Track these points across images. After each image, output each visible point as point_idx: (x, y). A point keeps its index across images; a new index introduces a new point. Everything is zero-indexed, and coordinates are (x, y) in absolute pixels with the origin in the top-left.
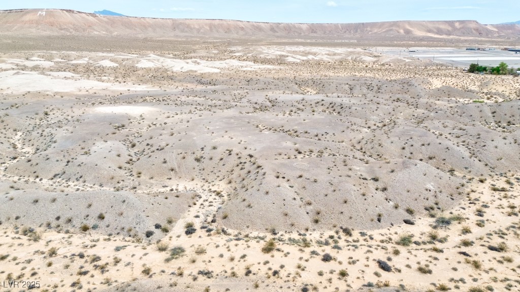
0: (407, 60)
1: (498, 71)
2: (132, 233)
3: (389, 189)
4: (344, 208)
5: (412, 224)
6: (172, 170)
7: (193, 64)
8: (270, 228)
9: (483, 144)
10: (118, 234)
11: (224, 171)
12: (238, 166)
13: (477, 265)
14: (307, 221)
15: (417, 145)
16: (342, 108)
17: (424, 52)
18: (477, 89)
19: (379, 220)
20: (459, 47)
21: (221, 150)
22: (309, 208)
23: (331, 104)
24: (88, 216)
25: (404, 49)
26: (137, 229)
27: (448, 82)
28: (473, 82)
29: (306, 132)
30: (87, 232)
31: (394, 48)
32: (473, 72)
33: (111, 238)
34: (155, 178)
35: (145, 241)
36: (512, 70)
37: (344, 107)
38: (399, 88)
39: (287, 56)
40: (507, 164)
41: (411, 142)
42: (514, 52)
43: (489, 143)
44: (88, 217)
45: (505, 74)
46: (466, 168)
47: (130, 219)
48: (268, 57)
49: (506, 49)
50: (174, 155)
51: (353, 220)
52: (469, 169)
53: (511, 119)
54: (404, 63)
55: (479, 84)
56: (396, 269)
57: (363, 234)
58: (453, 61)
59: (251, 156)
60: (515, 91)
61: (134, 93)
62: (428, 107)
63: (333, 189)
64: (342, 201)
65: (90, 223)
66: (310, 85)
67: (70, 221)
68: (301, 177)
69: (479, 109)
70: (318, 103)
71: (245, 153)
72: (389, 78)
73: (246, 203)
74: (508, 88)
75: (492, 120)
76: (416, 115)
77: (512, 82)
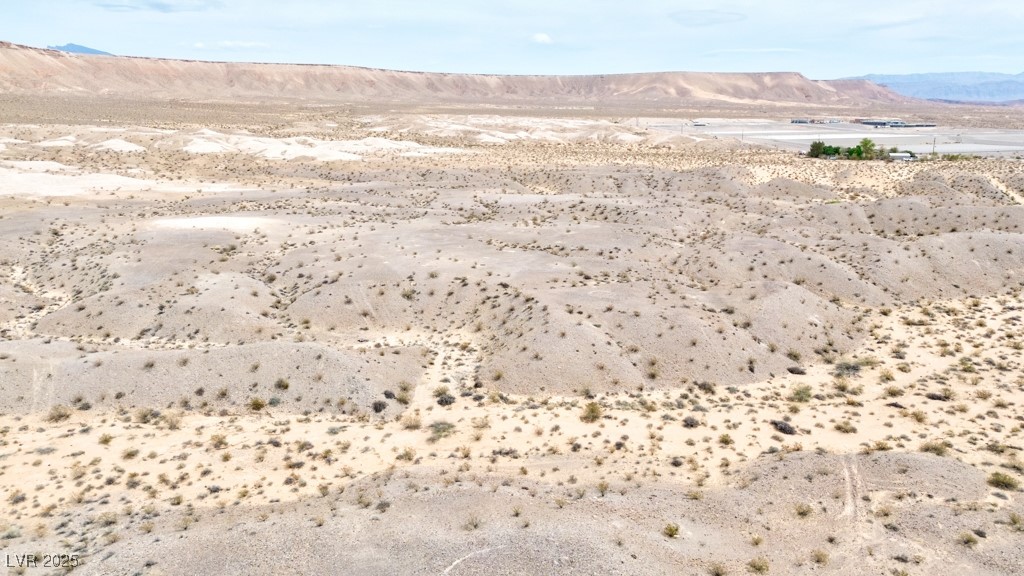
0: (698, 140)
1: (860, 153)
2: (347, 407)
3: (755, 325)
4: (693, 352)
5: (802, 373)
6: (365, 315)
7: (300, 145)
8: (580, 388)
9: (876, 258)
10: (321, 410)
11: (460, 312)
12: (484, 302)
13: (919, 418)
14: (637, 377)
15: (773, 263)
16: (619, 214)
17: (722, 126)
18: (830, 184)
19: (752, 370)
20: (780, 119)
21: (443, 283)
22: (635, 357)
23: (597, 207)
24: (255, 385)
25: (685, 120)
26: (354, 400)
27: (781, 172)
28: (822, 172)
29: (582, 249)
30: (262, 411)
31: (667, 119)
32: (817, 157)
33: (310, 416)
34: (337, 330)
35: (374, 417)
36: (882, 151)
37: (624, 212)
38: (702, 183)
39: (479, 133)
40: (917, 288)
41: (761, 259)
42: (872, 127)
43: (884, 255)
44: (258, 388)
45: (871, 159)
46: (857, 295)
47: (338, 385)
48: (442, 135)
49: (857, 121)
50: (363, 290)
51: (710, 370)
52: (862, 297)
53: (900, 227)
54: (694, 144)
55: (833, 174)
56: (803, 431)
57: (732, 390)
58: (775, 141)
59: (505, 286)
60: (893, 185)
61: (214, 196)
62: (763, 210)
63: (668, 325)
64: (688, 343)
65: (264, 396)
66: (541, 181)
67: (223, 395)
68: (609, 309)
69: (848, 211)
70: (574, 206)
71: (492, 283)
72: (677, 168)
73: (530, 353)
74: (881, 181)
75: (870, 229)
76: (747, 222)
77: (885, 170)
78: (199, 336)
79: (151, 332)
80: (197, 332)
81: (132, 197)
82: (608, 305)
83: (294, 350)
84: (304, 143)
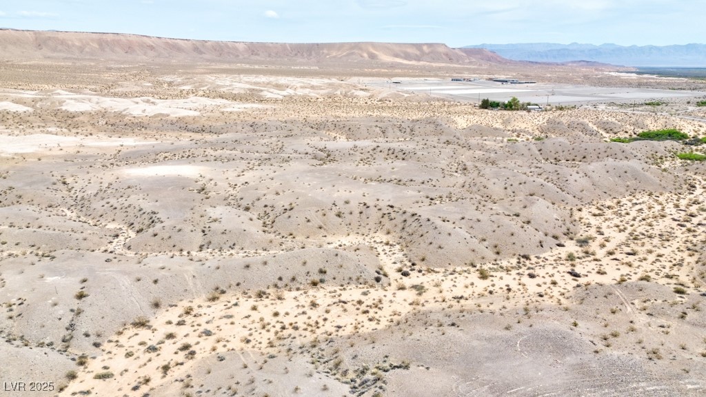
0: (406, 95)
1: (511, 106)
2: (361, 281)
3: (532, 222)
4: (513, 239)
5: (563, 246)
6: (320, 228)
7: (145, 103)
8: (468, 262)
9: (565, 179)
10: (348, 283)
11: (372, 225)
12: (383, 217)
13: (630, 265)
14: (490, 254)
15: (516, 184)
16: (404, 154)
17: (411, 84)
18: (501, 127)
19: (542, 246)
20: (444, 77)
21: (354, 205)
22: (486, 243)
23: (389, 150)
24: (308, 273)
25: (386, 79)
26: (363, 277)
27: (472, 120)
28: (493, 118)
29: (411, 180)
30: (318, 286)
31: (375, 79)
32: (486, 108)
33: (345, 286)
34: (310, 237)
35: (377, 285)
36: (523, 105)
37: (407, 152)
38: (432, 129)
39: (262, 91)
42: (500, 83)
43: (569, 177)
44: (310, 274)
45: (518, 110)
46: (563, 201)
47: (352, 269)
48: (234, 92)
49: (490, 79)
50: (313, 213)
51: (524, 248)
52: (566, 202)
53: (556, 156)
54: (403, 98)
55: (501, 121)
56: (584, 275)
57: (538, 258)
58: (451, 95)
59: (392, 207)
60: (536, 127)
62: (481, 148)
63: (496, 225)
64: (509, 234)
65: (317, 278)
66: (332, 129)
67: (294, 279)
68: (463, 218)
69: (527, 148)
70: (374, 149)
72: (409, 118)
73: (435, 245)
74: (530, 125)
75: (540, 158)
76: (477, 157)
77: (530, 118)
78: (237, 247)
79: (206, 246)
80: (234, 245)
81: (79, 152)
82: (461, 216)
83: (321, 252)
84: (148, 101)
